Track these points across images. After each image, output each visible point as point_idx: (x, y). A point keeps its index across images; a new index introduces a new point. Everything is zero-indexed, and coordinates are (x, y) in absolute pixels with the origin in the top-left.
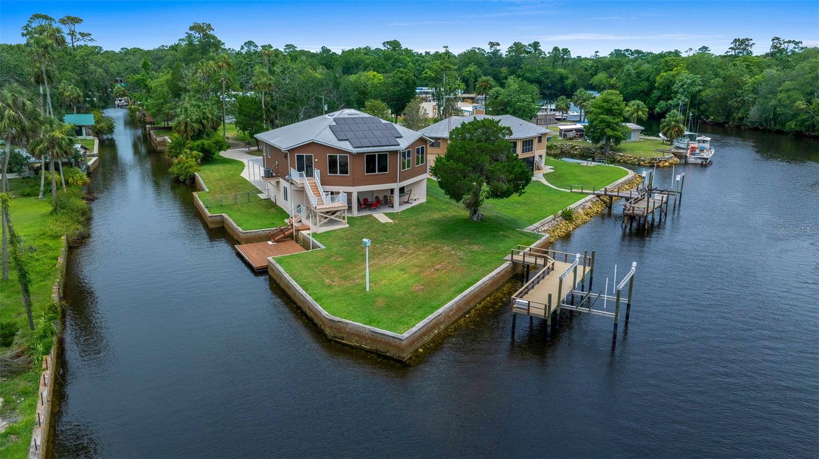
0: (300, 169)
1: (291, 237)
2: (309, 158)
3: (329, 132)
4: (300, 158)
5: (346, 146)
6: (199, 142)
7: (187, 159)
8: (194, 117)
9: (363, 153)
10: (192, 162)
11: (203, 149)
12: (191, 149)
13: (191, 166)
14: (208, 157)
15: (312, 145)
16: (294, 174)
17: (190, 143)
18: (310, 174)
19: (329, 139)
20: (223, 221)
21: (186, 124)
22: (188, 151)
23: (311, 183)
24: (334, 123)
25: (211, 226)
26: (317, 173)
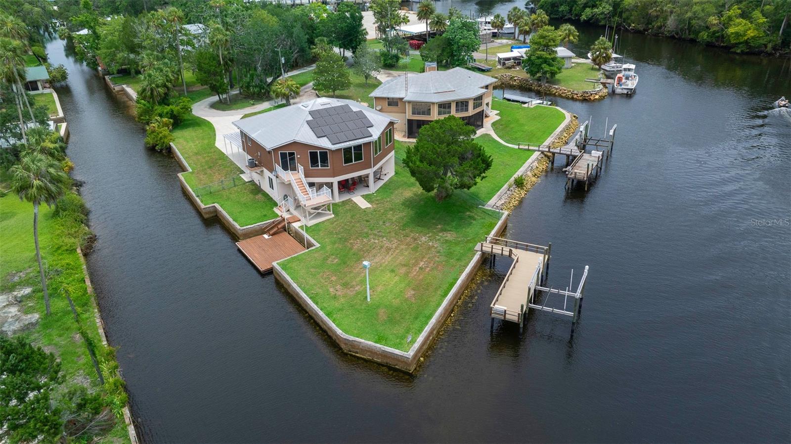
0: (285, 165)
1: (284, 229)
2: (292, 154)
3: (307, 128)
4: (283, 156)
5: (325, 143)
6: (167, 109)
7: (158, 125)
8: (160, 82)
9: (340, 150)
10: (165, 131)
11: (172, 116)
12: (161, 116)
13: (165, 137)
14: (179, 122)
15: (295, 144)
16: (279, 168)
17: (159, 109)
18: (294, 169)
19: (308, 137)
20: (215, 210)
21: (152, 90)
22: (158, 118)
23: (296, 177)
24: (310, 118)
26: (301, 168)
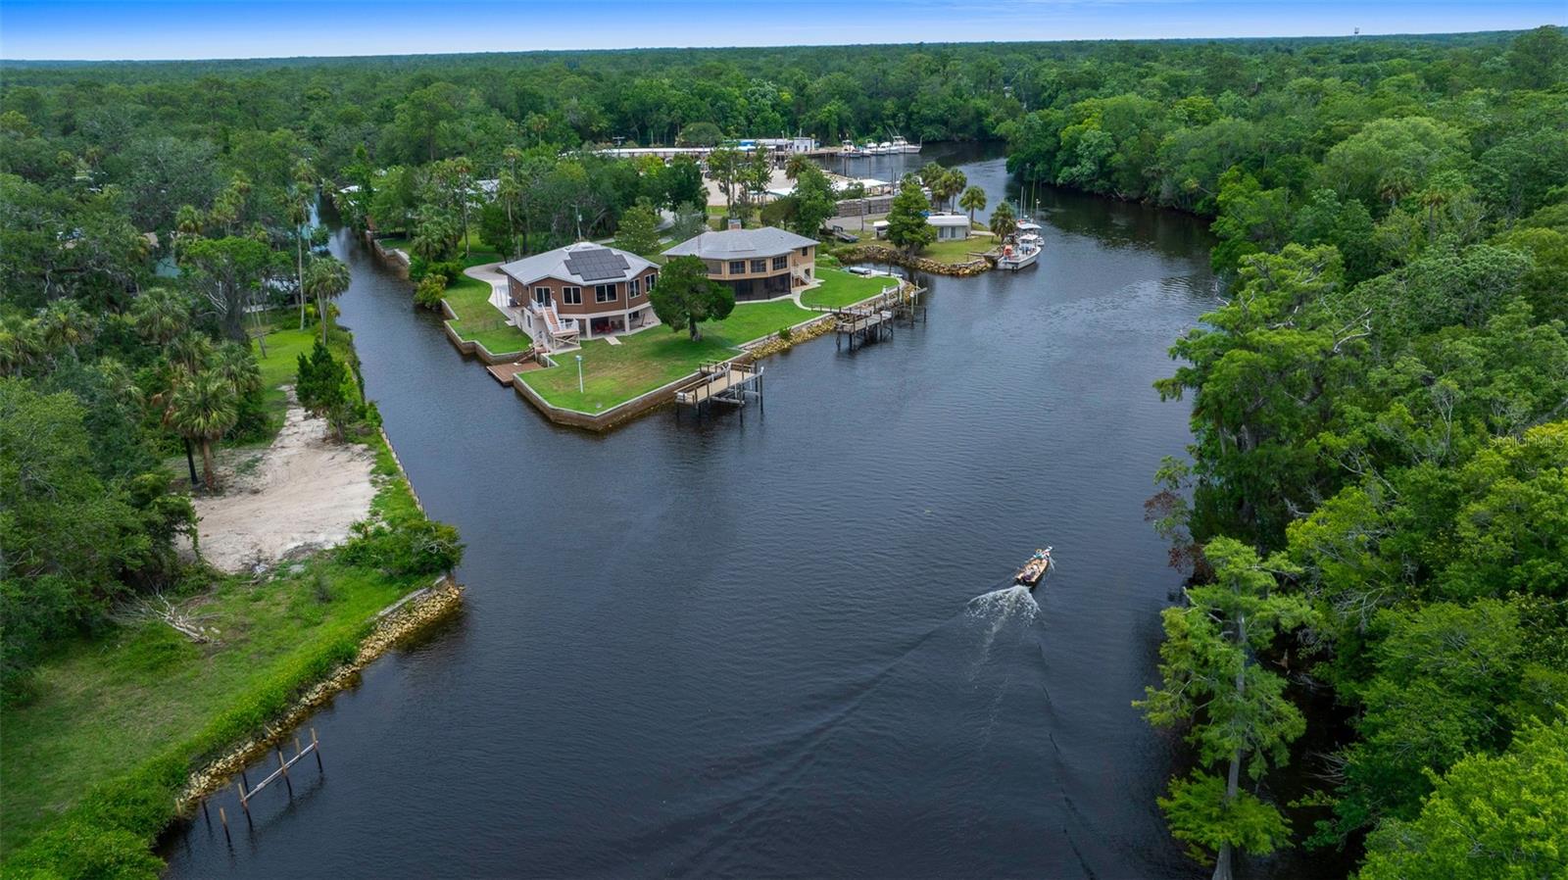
0: (540, 300)
1: (533, 358)
2: (547, 291)
3: (563, 266)
4: (539, 291)
5: (578, 280)
6: (442, 265)
7: (431, 282)
8: (436, 237)
9: (593, 286)
10: (437, 287)
11: (447, 273)
12: (435, 272)
13: (437, 292)
14: (453, 281)
15: (549, 280)
16: (535, 304)
17: (433, 265)
18: (548, 304)
19: (562, 273)
20: (475, 346)
21: (428, 245)
22: (431, 275)
23: (549, 312)
24: (569, 258)
25: (465, 352)
26: (554, 303)
